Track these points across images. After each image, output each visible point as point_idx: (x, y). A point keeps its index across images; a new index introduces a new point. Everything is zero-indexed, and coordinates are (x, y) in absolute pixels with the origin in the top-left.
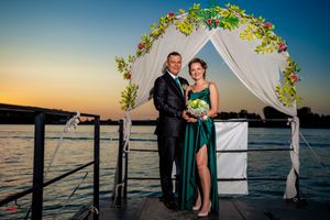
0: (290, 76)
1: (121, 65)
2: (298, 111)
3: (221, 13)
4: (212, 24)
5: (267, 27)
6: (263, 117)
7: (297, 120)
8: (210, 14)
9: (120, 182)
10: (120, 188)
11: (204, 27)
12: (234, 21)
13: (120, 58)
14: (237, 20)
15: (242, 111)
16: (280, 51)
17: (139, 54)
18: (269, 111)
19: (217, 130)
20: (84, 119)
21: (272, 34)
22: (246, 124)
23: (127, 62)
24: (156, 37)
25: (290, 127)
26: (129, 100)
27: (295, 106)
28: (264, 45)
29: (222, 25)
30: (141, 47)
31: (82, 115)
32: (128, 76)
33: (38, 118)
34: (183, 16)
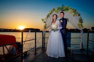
1: (43, 20)
14: (68, 9)
17: (47, 18)
25: (81, 33)
26: (45, 27)
28: (75, 14)
30: (47, 16)
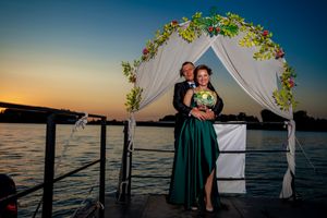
0: (287, 81)
1: (127, 69)
2: (294, 114)
3: (222, 21)
4: (213, 32)
5: (265, 35)
6: (261, 120)
7: (293, 123)
8: (211, 22)
9: (124, 179)
10: (124, 185)
11: (205, 34)
12: (234, 29)
13: (126, 62)
14: (236, 28)
15: (241, 114)
16: (277, 58)
17: (144, 59)
18: (267, 114)
19: (217, 132)
20: (91, 119)
21: (270, 41)
22: (244, 126)
23: (132, 66)
24: (161, 43)
25: (286, 130)
26: (134, 102)
27: (291, 109)
28: (262, 52)
29: (223, 33)
30: (145, 52)
31: (90, 116)
32: (133, 80)
33: (50, 118)
34: (186, 24)
